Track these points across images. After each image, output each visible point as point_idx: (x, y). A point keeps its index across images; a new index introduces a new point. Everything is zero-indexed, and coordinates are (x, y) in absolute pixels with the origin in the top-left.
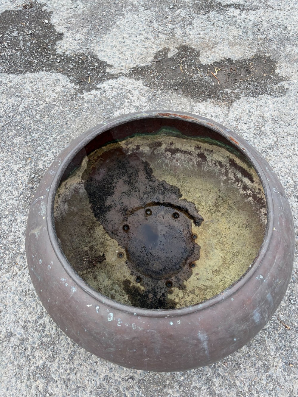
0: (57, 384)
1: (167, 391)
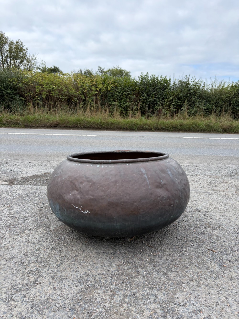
0: (45, 278)
1: (134, 279)
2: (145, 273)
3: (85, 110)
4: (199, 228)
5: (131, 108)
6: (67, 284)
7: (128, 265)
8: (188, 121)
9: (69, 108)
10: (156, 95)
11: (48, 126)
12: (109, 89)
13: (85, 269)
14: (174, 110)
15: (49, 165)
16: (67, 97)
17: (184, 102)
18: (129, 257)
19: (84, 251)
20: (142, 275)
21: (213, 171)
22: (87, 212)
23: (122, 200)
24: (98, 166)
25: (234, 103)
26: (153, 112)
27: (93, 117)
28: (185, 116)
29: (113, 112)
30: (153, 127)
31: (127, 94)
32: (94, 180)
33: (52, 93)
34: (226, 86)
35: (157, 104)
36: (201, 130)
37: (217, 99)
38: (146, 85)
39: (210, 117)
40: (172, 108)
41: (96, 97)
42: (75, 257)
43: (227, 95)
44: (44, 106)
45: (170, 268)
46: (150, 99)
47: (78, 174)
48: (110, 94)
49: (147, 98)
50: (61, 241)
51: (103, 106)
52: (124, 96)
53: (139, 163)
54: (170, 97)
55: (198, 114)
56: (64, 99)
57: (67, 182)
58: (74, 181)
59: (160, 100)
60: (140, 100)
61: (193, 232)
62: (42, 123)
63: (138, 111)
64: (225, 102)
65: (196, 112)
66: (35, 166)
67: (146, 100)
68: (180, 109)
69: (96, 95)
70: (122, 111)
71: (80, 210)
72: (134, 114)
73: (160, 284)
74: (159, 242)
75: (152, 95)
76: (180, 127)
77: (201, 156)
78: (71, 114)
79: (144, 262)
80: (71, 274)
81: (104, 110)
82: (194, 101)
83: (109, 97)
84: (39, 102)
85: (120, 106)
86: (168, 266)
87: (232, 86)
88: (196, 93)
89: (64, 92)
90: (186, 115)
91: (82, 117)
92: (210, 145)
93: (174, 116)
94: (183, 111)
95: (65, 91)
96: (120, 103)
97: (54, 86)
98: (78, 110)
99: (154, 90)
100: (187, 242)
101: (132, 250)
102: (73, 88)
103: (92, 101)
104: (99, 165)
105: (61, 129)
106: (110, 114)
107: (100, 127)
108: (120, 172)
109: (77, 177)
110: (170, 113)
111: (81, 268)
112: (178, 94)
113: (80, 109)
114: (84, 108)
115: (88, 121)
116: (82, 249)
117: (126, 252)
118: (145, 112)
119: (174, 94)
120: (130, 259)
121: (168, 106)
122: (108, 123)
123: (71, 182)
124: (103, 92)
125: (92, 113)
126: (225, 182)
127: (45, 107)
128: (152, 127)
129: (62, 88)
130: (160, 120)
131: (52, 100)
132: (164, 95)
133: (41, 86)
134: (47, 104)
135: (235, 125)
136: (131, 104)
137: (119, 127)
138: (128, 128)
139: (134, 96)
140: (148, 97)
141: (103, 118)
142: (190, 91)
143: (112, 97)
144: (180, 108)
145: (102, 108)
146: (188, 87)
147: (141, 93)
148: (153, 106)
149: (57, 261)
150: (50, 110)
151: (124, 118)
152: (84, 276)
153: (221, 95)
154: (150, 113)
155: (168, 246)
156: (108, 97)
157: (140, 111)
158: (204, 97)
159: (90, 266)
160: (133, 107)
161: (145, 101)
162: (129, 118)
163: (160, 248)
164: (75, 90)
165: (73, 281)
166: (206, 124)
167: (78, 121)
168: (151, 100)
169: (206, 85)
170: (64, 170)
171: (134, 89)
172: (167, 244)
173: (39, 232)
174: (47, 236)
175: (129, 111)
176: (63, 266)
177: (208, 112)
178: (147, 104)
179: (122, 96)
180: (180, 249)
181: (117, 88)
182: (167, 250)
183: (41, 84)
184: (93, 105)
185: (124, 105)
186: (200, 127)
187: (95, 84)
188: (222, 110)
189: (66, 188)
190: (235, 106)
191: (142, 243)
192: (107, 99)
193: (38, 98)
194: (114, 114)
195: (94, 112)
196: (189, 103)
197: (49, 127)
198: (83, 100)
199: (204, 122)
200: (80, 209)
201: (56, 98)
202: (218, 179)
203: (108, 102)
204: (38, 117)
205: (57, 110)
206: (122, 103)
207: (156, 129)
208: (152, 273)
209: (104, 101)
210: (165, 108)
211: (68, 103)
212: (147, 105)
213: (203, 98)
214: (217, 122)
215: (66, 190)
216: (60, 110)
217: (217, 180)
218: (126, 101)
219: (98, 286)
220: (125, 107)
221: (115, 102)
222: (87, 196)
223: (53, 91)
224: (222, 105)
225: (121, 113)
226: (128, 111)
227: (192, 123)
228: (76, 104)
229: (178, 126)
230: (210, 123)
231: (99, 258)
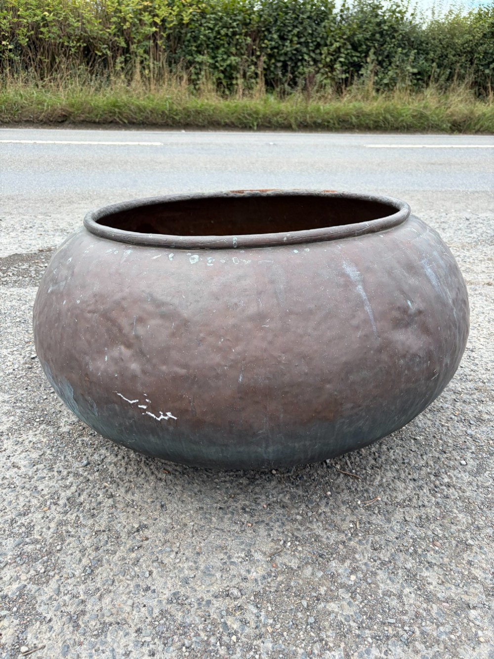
0: (51, 624)
1: (325, 606)
2: (353, 577)
3: (129, 77)
4: (464, 402)
5: (242, 72)
6: (122, 646)
7: (300, 552)
8: (375, 104)
9: (90, 71)
10: (301, 37)
11: (42, 121)
12: (186, 20)
13: (172, 578)
14: (344, 76)
15: (49, 225)
16: (83, 43)
17: (366, 57)
18: (296, 520)
19: (162, 506)
20: (348, 588)
21: (452, 231)
22: (166, 418)
23: (287, 378)
24: (195, 258)
25: (481, 57)
26: (294, 83)
27: (152, 96)
28: (368, 90)
29: (198, 82)
30: (295, 121)
31: (230, 34)
32: (185, 314)
33: (42, 33)
34: (465, 14)
35: (303, 59)
36: (404, 127)
37: (444, 47)
38: (276, 9)
39: (425, 94)
40: (338, 72)
41: (154, 41)
42: (138, 531)
43: (467, 36)
44: (27, 68)
45: (420, 551)
46: (287, 46)
47: (127, 290)
48: (189, 35)
49: (279, 45)
50: (94, 472)
51: (173, 65)
52: (223, 40)
53: (333, 241)
54: (333, 41)
55: (398, 85)
56: (73, 47)
57: (89, 315)
58: (114, 314)
59: (309, 51)
60: (261, 48)
61: (453, 417)
62: (27, 113)
63: (258, 80)
64: (459, 55)
65: (393, 81)
66: (14, 229)
67: (276, 50)
68: (356, 74)
69: (155, 38)
70: (219, 79)
71: (144, 410)
72: (249, 89)
73: (405, 618)
74: (370, 458)
75: (290, 37)
76: (356, 120)
77: (418, 191)
78: (96, 90)
79: (342, 537)
80: (130, 602)
81: (176, 79)
82: (389, 53)
83: (186, 43)
84: (12, 56)
85: (216, 68)
86: (414, 546)
87: (480, 14)
88: (396, 31)
89: (74, 30)
90: (370, 89)
91: (124, 97)
92: (432, 164)
93: (342, 93)
94: (362, 78)
95: (76, 25)
96: (213, 58)
97: (46, 13)
98: (112, 78)
99: (295, 24)
100: (445, 453)
101: (300, 492)
102: (96, 18)
103: (146, 52)
104: (196, 256)
105: (74, 128)
106: (192, 87)
107: (170, 123)
108: (272, 282)
109: (124, 299)
110: (333, 84)
111: (161, 577)
112: (352, 32)
113: (117, 74)
114: (127, 73)
115: (138, 107)
116: (157, 498)
117: (286, 499)
118: (274, 81)
119: (344, 34)
120: (301, 524)
121: (329, 66)
122: (188, 111)
123: (106, 316)
124: (170, 29)
125: (146, 87)
126: (486, 258)
127: (29, 70)
128: (292, 121)
129: (66, 19)
130: (311, 101)
131: (44, 52)
132: (321, 36)
133: (11, 13)
134: (34, 61)
135: (480, 113)
136: (240, 59)
137: (215, 121)
138: (237, 122)
139: (248, 38)
140: (280, 43)
141: (175, 98)
142: (382, 25)
143: (195, 41)
144: (357, 71)
145: (171, 71)
146: (377, 15)
147: (264, 31)
148: (293, 68)
149: (83, 551)
150: (42, 79)
151: (227, 98)
152: (172, 608)
153: (453, 36)
154: (286, 85)
155: (397, 471)
156: (184, 42)
157: (264, 79)
158: (413, 42)
159: (186, 565)
160: (247, 69)
161: (274, 52)
162: (237, 97)
163: (379, 478)
164: (100, 23)
165: (139, 631)
166: (415, 111)
167: (114, 106)
168: (288, 49)
169: (418, 12)
170: (76, 270)
171: (248, 21)
172: (393, 464)
173: (26, 443)
174: (51, 457)
175: (237, 78)
176: (103, 573)
177: (421, 79)
178: (279, 61)
179: (219, 38)
180: (433, 478)
181: (205, 18)
182: (400, 485)
183: (11, 6)
184: (147, 63)
185: (225, 64)
186: (401, 119)
187: (151, 7)
188: (453, 76)
189: (88, 336)
190: (482, 65)
191: (325, 466)
192: (181, 48)
193: (10, 47)
194: (202, 87)
195: (153, 81)
196: (378, 58)
197: (45, 123)
198: (123, 52)
199: (410, 107)
200: (145, 407)
201: (55, 45)
202: (468, 250)
203: (184, 56)
204: (14, 96)
205: (61, 78)
206: (219, 59)
207: (302, 125)
208: (375, 574)
209: (176, 53)
210: (322, 71)
211: (86, 60)
212: (279, 64)
213: (412, 45)
214: (440, 107)
215: (89, 342)
216: (69, 77)
217: (468, 254)
218: (228, 54)
219: (221, 645)
220: (225, 69)
221: (203, 55)
222: (164, 368)
223: (44, 26)
224: (452, 64)
225: (218, 86)
226: (233, 78)
227: (384, 110)
228: (105, 62)
229: (351, 118)
230: (425, 107)
231: (210, 531)
